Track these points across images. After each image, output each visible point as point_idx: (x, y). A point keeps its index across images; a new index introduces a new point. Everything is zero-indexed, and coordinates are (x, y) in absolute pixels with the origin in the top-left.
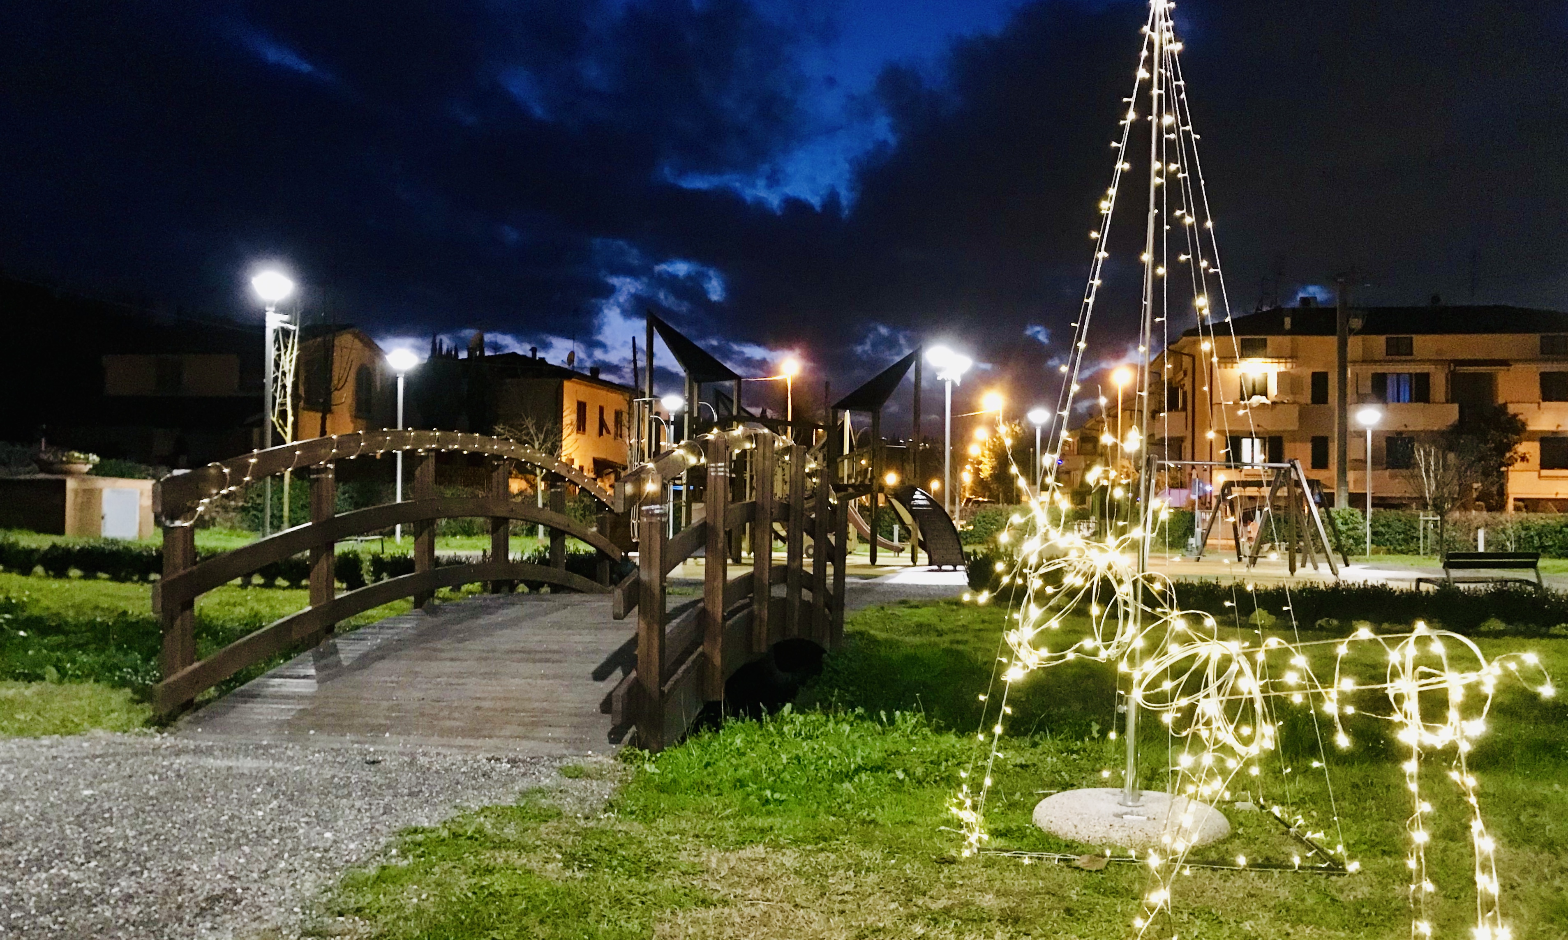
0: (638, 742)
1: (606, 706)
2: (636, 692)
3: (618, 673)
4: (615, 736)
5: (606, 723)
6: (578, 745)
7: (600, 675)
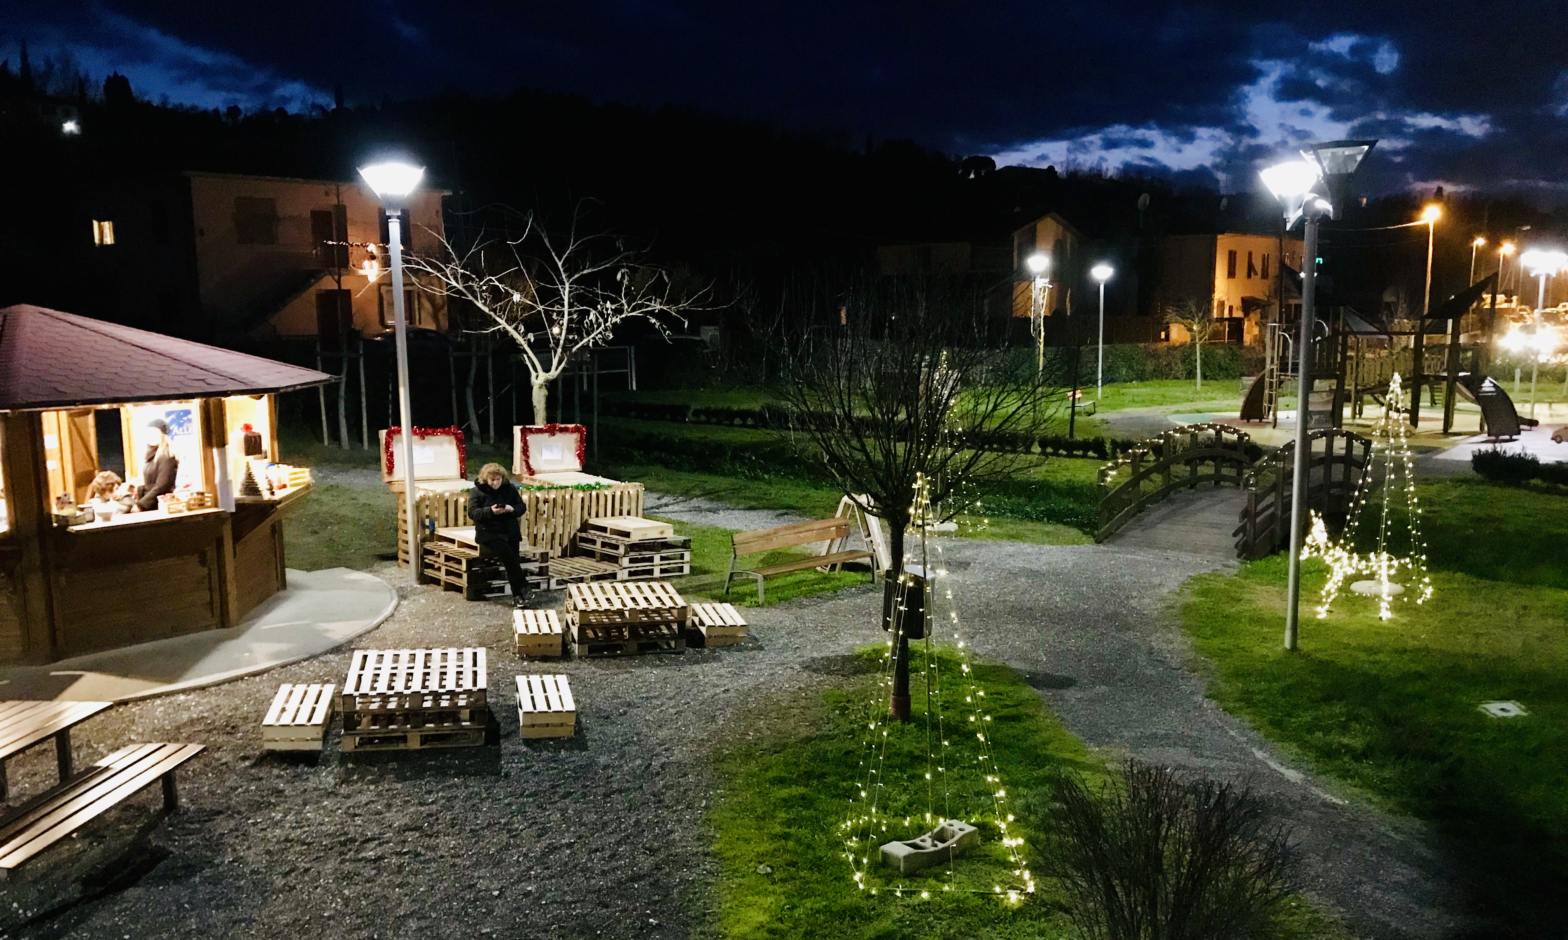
0: (1246, 558)
1: (1236, 546)
2: (1245, 544)
3: (1241, 535)
4: (1239, 556)
5: (1236, 552)
6: (1227, 558)
7: (1235, 535)
